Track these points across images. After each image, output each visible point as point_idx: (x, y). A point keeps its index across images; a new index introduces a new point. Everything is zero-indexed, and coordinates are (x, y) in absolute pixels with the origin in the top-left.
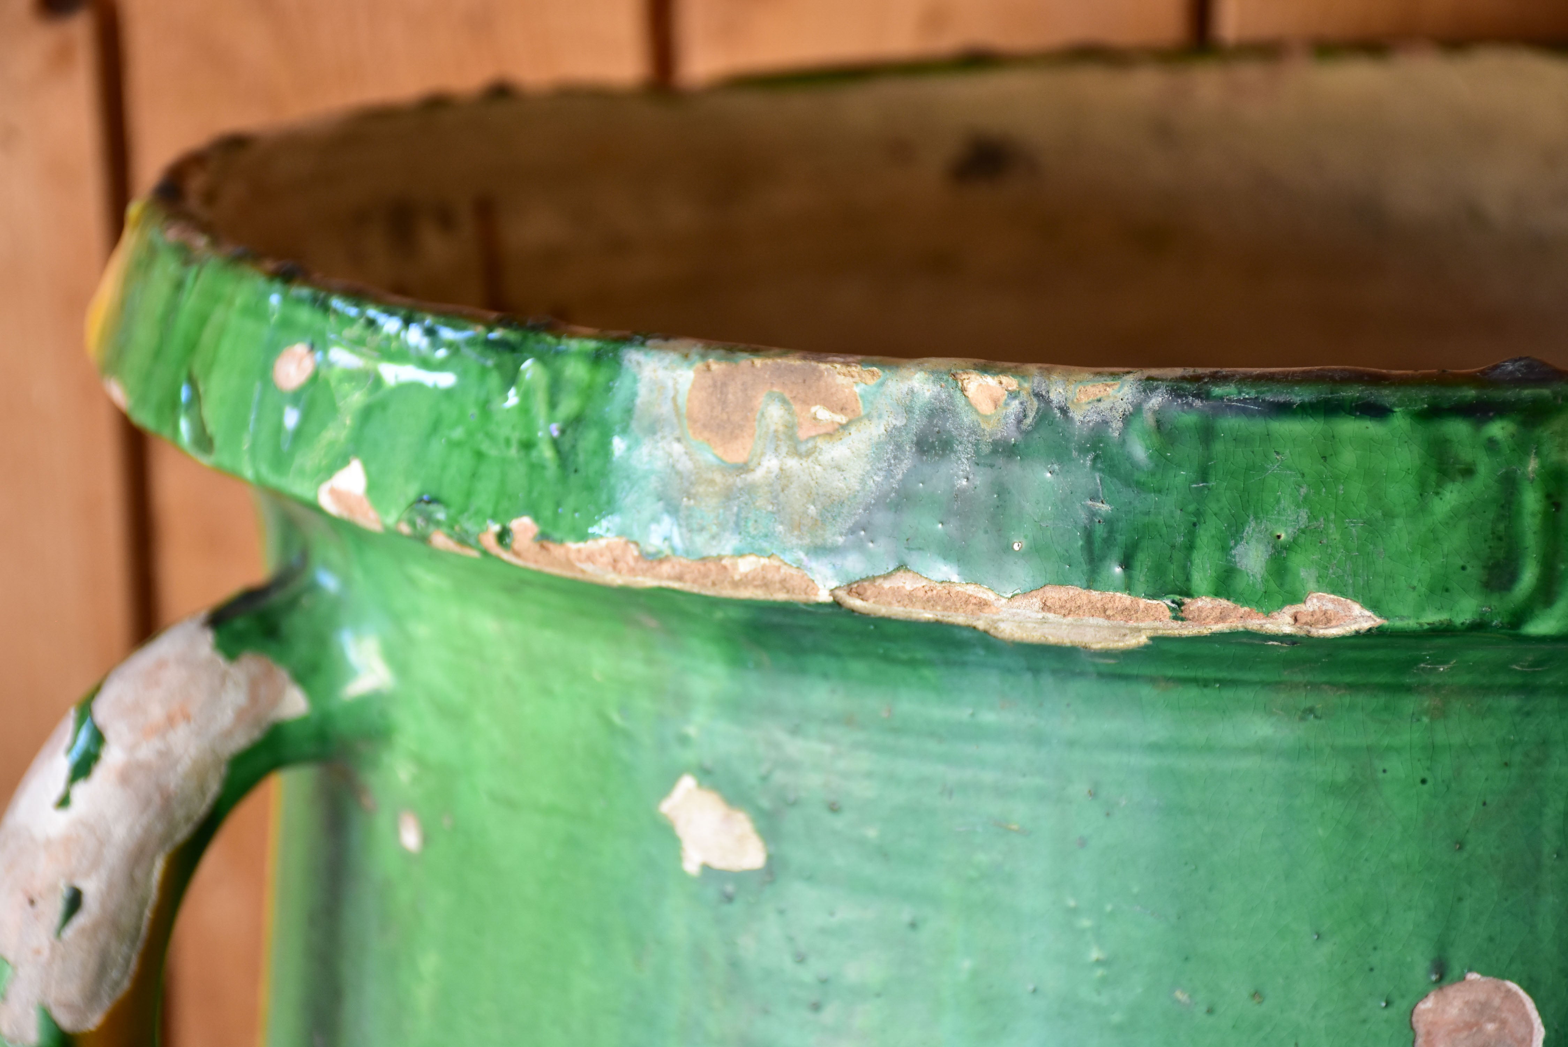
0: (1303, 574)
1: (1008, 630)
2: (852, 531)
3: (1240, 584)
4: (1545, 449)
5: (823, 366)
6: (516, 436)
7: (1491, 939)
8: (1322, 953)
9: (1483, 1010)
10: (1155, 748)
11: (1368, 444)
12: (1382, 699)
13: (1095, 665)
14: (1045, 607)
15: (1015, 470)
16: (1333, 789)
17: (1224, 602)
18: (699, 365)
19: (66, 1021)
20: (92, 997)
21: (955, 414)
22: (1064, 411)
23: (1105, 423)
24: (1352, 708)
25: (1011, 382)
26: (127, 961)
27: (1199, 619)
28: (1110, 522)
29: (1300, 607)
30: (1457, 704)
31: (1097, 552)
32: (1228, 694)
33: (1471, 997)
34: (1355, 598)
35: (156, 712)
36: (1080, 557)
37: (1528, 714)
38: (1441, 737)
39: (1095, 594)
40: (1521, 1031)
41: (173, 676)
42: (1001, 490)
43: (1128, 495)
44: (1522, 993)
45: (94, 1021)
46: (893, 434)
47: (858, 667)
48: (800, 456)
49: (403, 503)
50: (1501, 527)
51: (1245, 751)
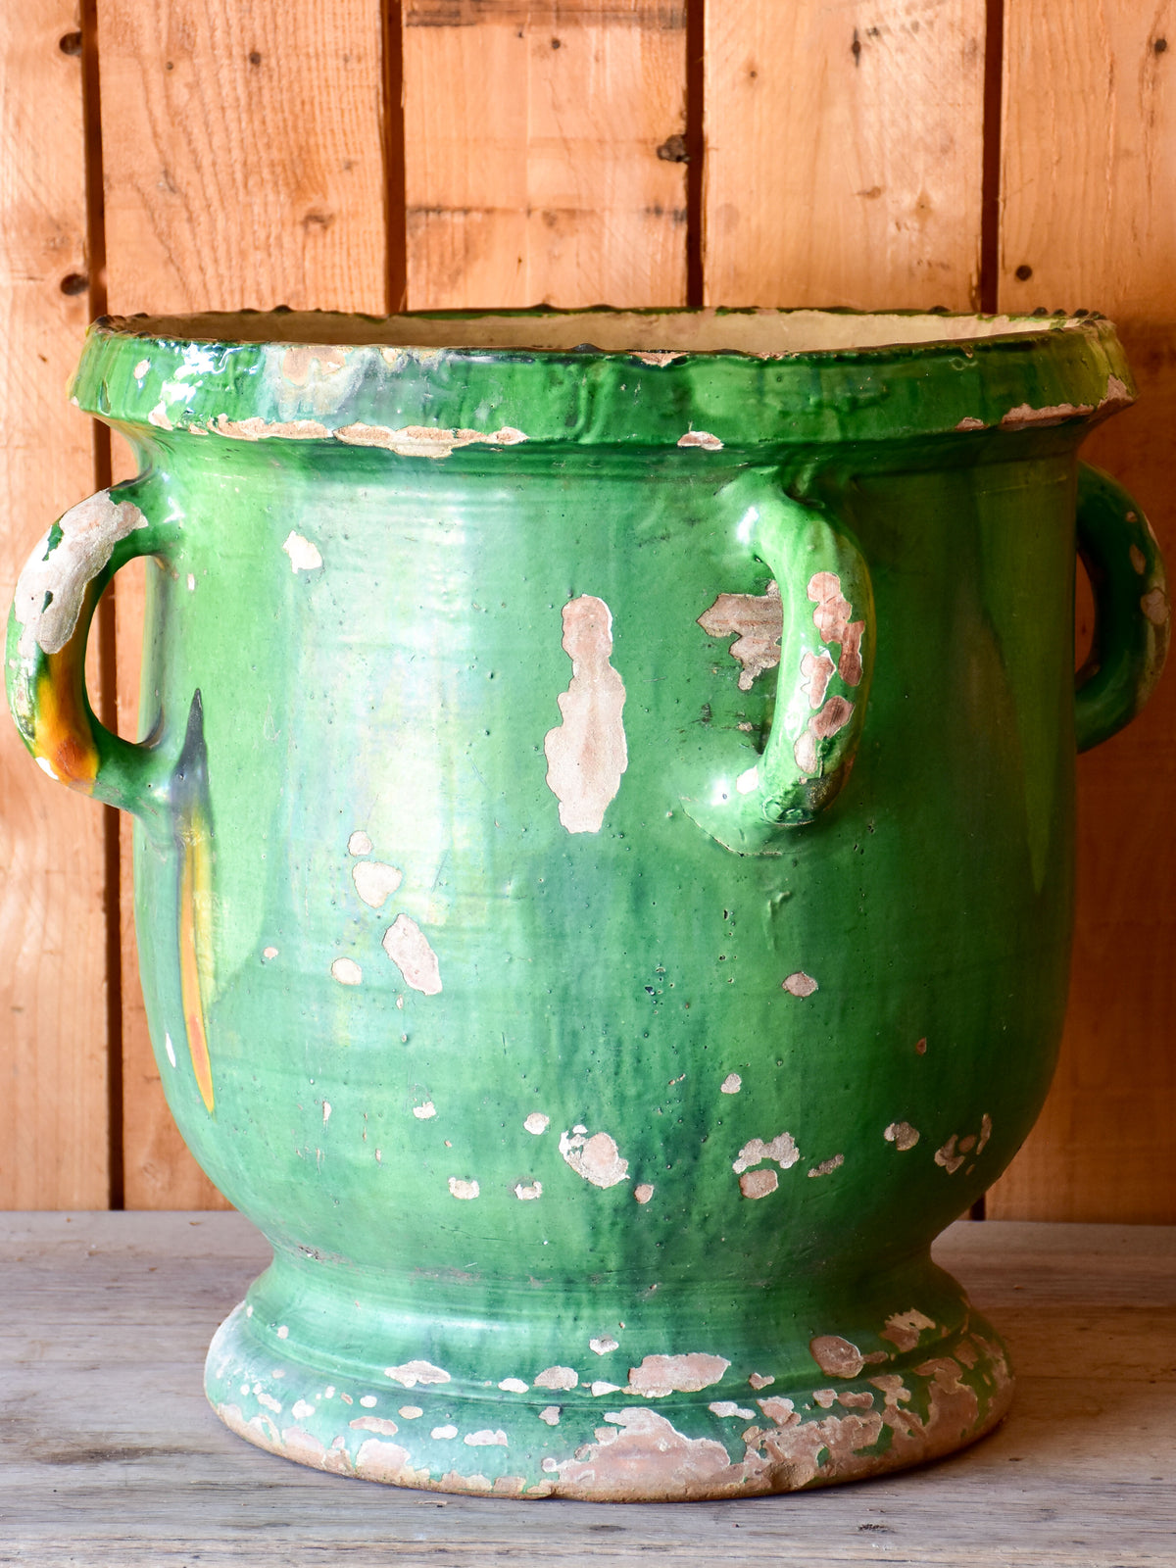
0: (500, 419)
1: (403, 450)
2: (340, 409)
3: (477, 423)
4: (589, 375)
5: (333, 347)
6: (221, 382)
7: (591, 580)
8: (527, 586)
9: (589, 609)
10: (464, 503)
11: (525, 372)
12: (546, 481)
13: (437, 467)
14: (409, 435)
15: (399, 383)
16: (529, 519)
17: (472, 431)
18: (288, 349)
19: (46, 649)
20: (56, 640)
21: (379, 363)
22: (417, 361)
23: (432, 365)
24: (535, 484)
25: (399, 350)
26: (71, 626)
27: (464, 438)
28: (432, 402)
29: (499, 432)
30: (574, 484)
31: (427, 412)
32: (489, 480)
33: (583, 604)
34: (518, 428)
35: (85, 523)
36: (420, 414)
37: (601, 489)
38: (569, 498)
39: (426, 428)
40: (604, 619)
41: (92, 509)
42: (393, 390)
43: (440, 391)
44: (604, 603)
45: (57, 650)
46: (356, 371)
47: (353, 475)
48: (322, 380)
49: (179, 415)
50: (572, 403)
51: (496, 504)
